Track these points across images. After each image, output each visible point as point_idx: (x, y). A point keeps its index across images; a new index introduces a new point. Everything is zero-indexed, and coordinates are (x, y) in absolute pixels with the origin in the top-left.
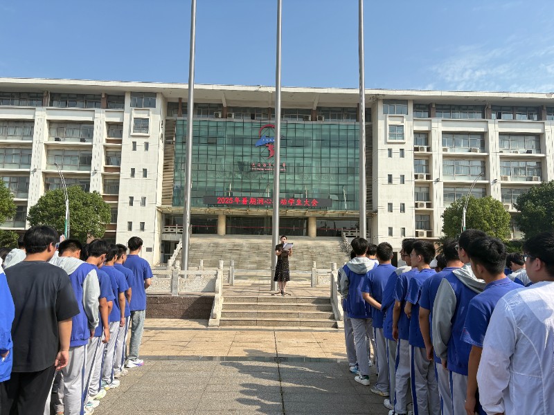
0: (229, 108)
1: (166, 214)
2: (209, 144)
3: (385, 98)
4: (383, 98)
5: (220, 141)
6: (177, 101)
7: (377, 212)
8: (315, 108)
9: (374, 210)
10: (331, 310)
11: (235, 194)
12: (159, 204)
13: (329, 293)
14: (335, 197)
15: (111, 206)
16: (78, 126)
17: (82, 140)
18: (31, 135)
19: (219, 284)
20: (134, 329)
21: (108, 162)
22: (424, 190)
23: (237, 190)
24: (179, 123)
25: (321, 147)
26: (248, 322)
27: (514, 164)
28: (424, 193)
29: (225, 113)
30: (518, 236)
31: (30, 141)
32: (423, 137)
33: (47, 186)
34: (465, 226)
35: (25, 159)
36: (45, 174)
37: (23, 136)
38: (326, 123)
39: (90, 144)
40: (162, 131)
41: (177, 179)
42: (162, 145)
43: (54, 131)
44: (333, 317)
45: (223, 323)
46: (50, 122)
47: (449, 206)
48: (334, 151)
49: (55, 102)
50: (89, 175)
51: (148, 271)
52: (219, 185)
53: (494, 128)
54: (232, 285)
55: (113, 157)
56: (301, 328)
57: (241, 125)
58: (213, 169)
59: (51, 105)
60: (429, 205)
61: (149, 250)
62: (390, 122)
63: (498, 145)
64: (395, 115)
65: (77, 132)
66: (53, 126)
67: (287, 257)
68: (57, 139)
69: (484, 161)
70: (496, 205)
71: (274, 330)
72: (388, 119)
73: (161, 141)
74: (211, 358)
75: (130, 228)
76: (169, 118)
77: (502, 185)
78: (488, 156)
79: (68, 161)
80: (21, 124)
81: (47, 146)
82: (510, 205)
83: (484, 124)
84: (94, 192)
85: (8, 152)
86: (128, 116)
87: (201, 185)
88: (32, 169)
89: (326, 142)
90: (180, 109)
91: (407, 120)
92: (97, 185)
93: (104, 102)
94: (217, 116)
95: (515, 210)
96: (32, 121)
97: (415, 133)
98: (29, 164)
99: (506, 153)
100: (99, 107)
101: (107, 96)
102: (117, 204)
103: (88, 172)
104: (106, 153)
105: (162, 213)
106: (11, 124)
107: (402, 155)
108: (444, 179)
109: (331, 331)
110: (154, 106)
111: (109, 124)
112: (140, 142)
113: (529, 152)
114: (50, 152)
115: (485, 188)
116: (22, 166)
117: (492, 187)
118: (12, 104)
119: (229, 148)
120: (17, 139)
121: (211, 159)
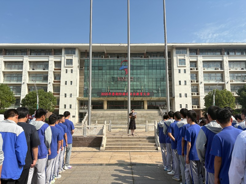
0: (107, 54)
1: (81, 101)
2: (99, 69)
3: (177, 47)
4: (175, 47)
5: (104, 68)
6: (85, 51)
7: (174, 97)
8: (145, 53)
9: (173, 97)
10: (155, 142)
11: (111, 91)
12: (78, 96)
13: (154, 134)
14: (155, 92)
15: (57, 98)
16: (42, 63)
17: (44, 69)
18: (22, 68)
19: (105, 131)
20: (67, 151)
21: (55, 79)
22: (195, 87)
23: (112, 89)
24: (86, 61)
25: (149, 69)
26: (118, 148)
27: (236, 75)
28: (195, 89)
29: (106, 56)
30: (239, 107)
31: (21, 71)
32: (194, 64)
33: (29, 90)
34: (214, 103)
35: (20, 79)
36: (28, 84)
37: (19, 68)
38: (150, 59)
39: (47, 71)
40: (78, 65)
41: (85, 85)
42: (78, 71)
43: (32, 66)
44: (156, 145)
45: (106, 148)
46: (30, 62)
47: (207, 94)
48: (154, 71)
49: (32, 53)
50: (47, 84)
51: (73, 127)
52: (104, 87)
53: (226, 59)
54: (110, 132)
55: (57, 76)
56: (142, 150)
57: (113, 61)
58: (101, 80)
59: (31, 55)
60: (198, 94)
61: (74, 117)
62: (179, 57)
63: (228, 66)
64: (181, 54)
65: (41, 66)
66: (31, 64)
67: (134, 119)
68: (33, 69)
69: (222, 74)
70: (228, 93)
71: (129, 152)
72: (178, 56)
73: (78, 69)
74: (101, 165)
75: (65, 107)
76: (81, 59)
77: (231, 84)
78: (224, 71)
79: (38, 79)
80: (17, 63)
81: (29, 72)
82: (235, 93)
83: (222, 57)
84: (50, 92)
85: (12, 75)
86: (64, 58)
87: (96, 87)
88: (22, 83)
89: (150, 67)
90: (86, 55)
91: (187, 56)
92: (50, 89)
93: (53, 53)
94: (102, 57)
95: (237, 95)
96: (22, 62)
97: (191, 62)
98: (21, 80)
99: (232, 70)
100: (51, 55)
101: (55, 50)
102: (59, 97)
103: (46, 83)
104: (54, 74)
105: (79, 100)
106: (13, 63)
107: (185, 72)
108: (204, 82)
109: (155, 152)
110: (75, 54)
111: (55, 62)
112: (69, 69)
113: (242, 69)
114: (30, 75)
115: (223, 86)
116: (18, 81)
117: (226, 85)
118: (14, 55)
119: (108, 71)
120: (16, 70)
121: (100, 76)
